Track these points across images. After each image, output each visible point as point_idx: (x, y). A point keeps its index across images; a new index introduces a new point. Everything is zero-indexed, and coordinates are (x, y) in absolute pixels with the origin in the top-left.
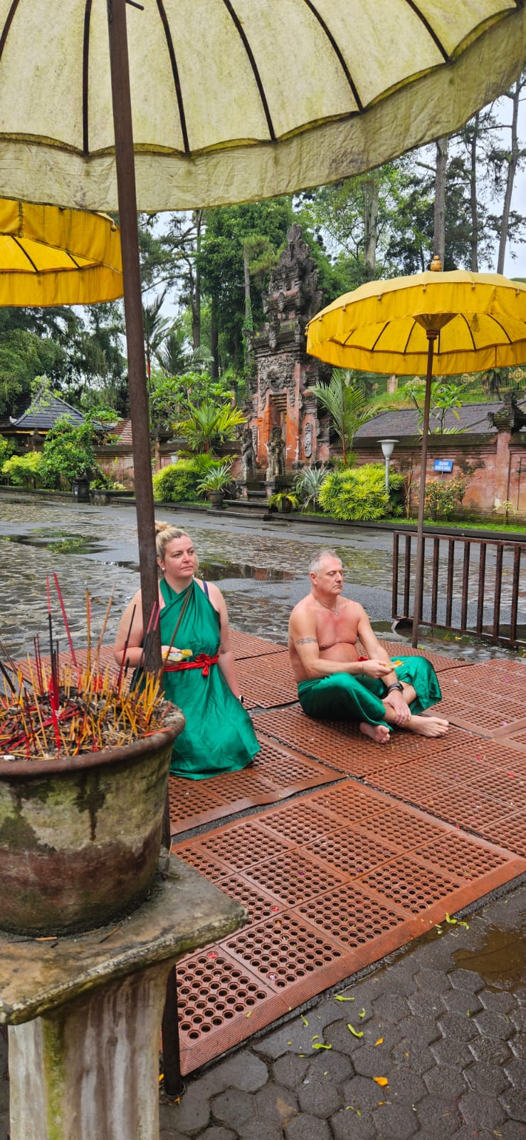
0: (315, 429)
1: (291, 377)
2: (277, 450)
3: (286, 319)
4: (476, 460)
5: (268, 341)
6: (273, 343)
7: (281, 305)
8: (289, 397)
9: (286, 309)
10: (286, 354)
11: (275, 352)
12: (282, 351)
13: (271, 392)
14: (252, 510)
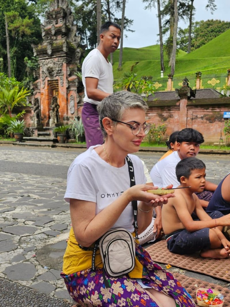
0: (76, 99)
1: (61, 70)
2: (56, 109)
3: (56, 40)
4: (168, 114)
5: (46, 51)
6: (49, 52)
7: (53, 32)
8: (60, 82)
9: (56, 34)
10: (57, 58)
11: (51, 56)
12: (55, 56)
13: (49, 79)
14: (42, 142)
